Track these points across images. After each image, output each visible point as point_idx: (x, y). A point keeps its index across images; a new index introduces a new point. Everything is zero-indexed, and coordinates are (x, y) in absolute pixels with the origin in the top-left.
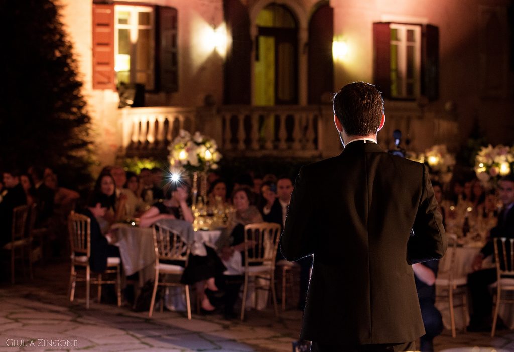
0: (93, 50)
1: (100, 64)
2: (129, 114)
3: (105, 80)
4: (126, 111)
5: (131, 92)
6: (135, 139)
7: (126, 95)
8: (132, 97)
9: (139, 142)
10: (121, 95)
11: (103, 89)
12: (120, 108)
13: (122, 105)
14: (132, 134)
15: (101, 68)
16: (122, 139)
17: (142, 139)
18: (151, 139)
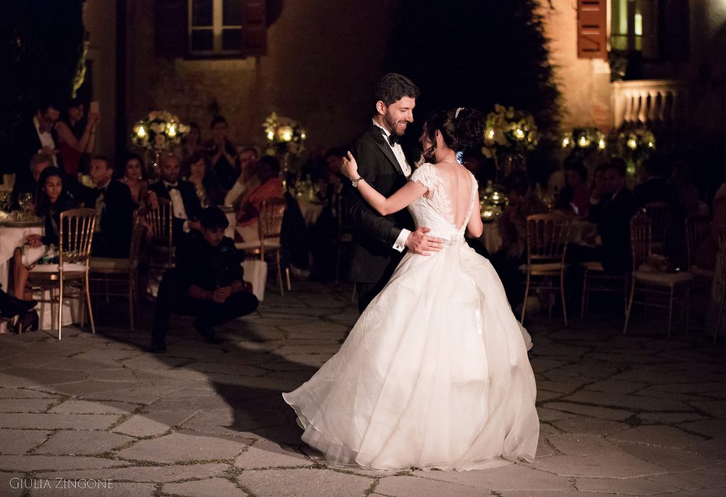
0: (578, 10)
1: (586, 27)
2: (621, 88)
3: (594, 46)
4: (617, 85)
5: (623, 61)
6: (628, 118)
7: (617, 65)
8: (624, 68)
9: (632, 122)
10: (612, 66)
11: (591, 58)
12: (612, 81)
13: (614, 77)
14: (624, 112)
15: (586, 33)
16: (613, 118)
17: (634, 119)
18: (642, 118)
